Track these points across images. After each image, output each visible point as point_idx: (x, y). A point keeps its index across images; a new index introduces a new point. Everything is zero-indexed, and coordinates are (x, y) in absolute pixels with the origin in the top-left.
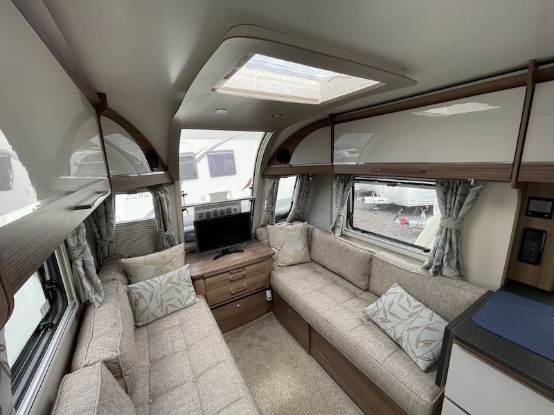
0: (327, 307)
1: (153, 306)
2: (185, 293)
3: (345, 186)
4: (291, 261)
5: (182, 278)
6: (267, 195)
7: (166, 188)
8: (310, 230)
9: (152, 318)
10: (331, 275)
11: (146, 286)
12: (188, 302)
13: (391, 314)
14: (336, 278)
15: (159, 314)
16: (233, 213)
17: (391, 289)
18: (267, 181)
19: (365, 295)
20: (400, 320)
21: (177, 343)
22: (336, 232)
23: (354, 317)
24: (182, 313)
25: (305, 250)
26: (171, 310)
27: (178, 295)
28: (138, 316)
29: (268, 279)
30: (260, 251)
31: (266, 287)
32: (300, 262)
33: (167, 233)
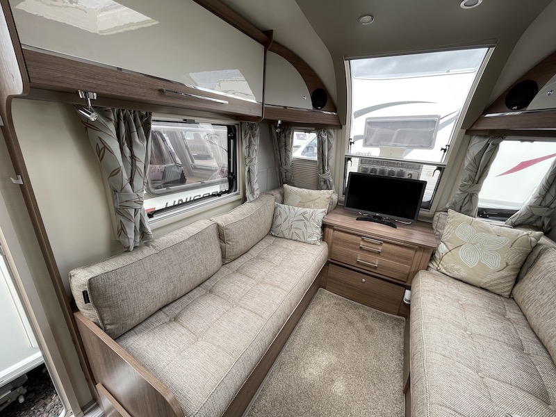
0: (447, 353)
2: (310, 231)
4: (463, 274)
5: (313, 217)
6: (466, 163)
8: (542, 247)
9: (281, 235)
12: (309, 240)
15: (287, 236)
16: (406, 177)
24: (301, 244)
25: (504, 273)
26: (295, 237)
27: (303, 228)
28: (274, 227)
29: (413, 275)
30: (418, 236)
31: (405, 283)
32: (481, 285)
33: (324, 176)
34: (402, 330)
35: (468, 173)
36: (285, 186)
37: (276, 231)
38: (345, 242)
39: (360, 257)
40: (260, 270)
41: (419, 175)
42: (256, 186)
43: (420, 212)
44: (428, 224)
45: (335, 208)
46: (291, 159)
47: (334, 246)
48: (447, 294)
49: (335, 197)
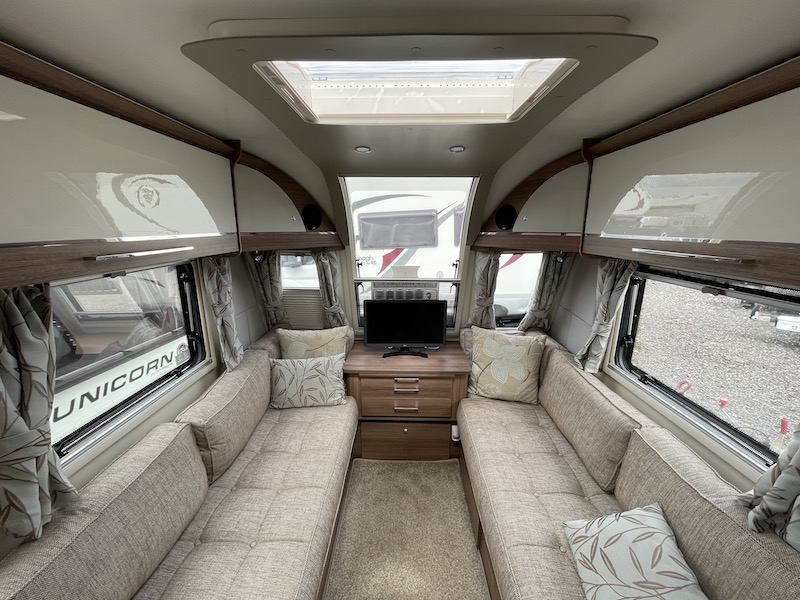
0: (507, 487)
1: (292, 391)
2: (330, 388)
3: (615, 281)
4: (498, 393)
5: (330, 368)
6: (477, 279)
7: (333, 254)
8: (549, 349)
9: (289, 405)
10: (557, 438)
11: (290, 365)
12: (331, 400)
13: (604, 557)
14: (563, 446)
15: (297, 403)
16: (426, 298)
17: (636, 512)
18: (480, 256)
19: (601, 501)
20: (615, 581)
21: (293, 443)
22: (587, 364)
23: (544, 525)
24: (320, 411)
25: (529, 382)
26: (310, 402)
27: (320, 387)
28: (275, 396)
29: (455, 408)
30: (450, 363)
31: (450, 419)
32: (515, 399)
33: (332, 309)
34: (458, 474)
35: (481, 287)
36: (280, 330)
37: (280, 401)
38: (375, 390)
39: (397, 404)
40: (274, 471)
41: (437, 293)
42: (237, 344)
43: (447, 332)
44: (456, 344)
45: (354, 347)
46: (281, 291)
47: (364, 398)
48: (491, 419)
49: (351, 333)
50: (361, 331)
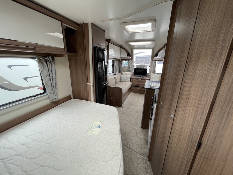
1: (123, 79)
2: (128, 80)
5: (128, 77)
7: (131, 61)
11: (123, 76)
18: (153, 61)
21: (124, 84)
26: (125, 81)
30: (147, 78)
33: (129, 69)
35: (153, 66)
36: (122, 72)
39: (138, 83)
42: (117, 72)
43: (147, 75)
45: (132, 76)
46: (122, 67)
47: (133, 82)
50: (133, 74)
